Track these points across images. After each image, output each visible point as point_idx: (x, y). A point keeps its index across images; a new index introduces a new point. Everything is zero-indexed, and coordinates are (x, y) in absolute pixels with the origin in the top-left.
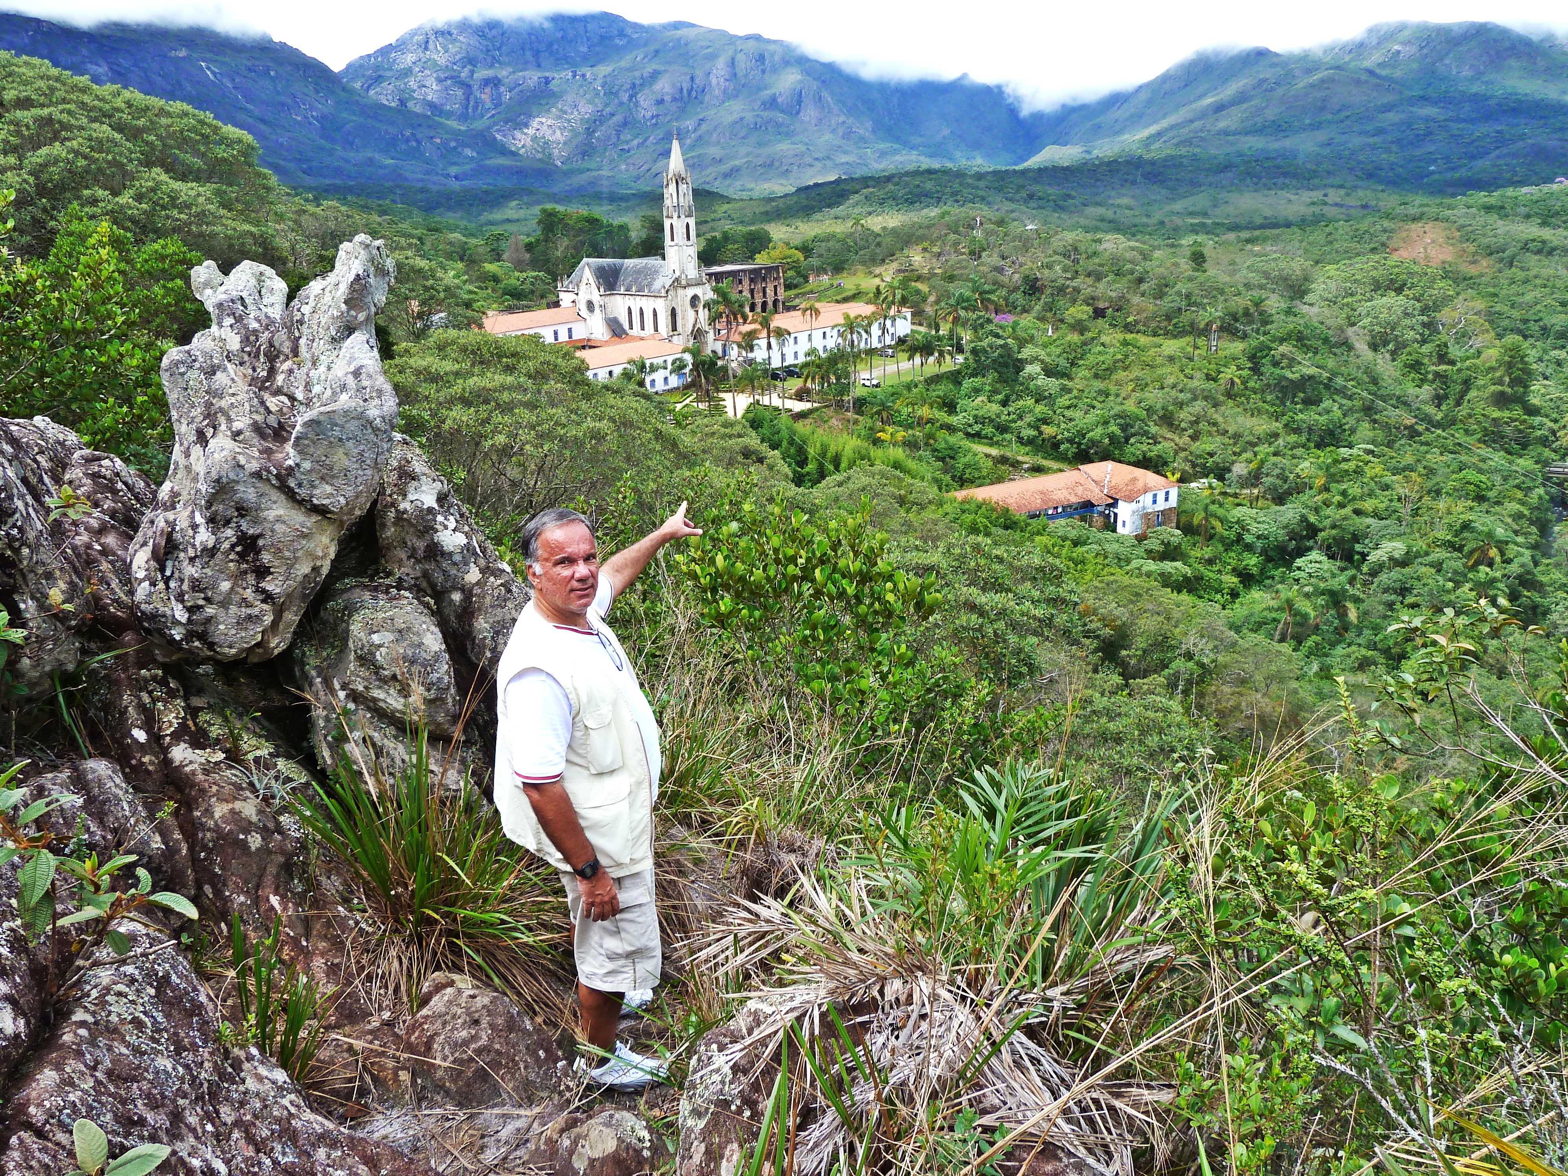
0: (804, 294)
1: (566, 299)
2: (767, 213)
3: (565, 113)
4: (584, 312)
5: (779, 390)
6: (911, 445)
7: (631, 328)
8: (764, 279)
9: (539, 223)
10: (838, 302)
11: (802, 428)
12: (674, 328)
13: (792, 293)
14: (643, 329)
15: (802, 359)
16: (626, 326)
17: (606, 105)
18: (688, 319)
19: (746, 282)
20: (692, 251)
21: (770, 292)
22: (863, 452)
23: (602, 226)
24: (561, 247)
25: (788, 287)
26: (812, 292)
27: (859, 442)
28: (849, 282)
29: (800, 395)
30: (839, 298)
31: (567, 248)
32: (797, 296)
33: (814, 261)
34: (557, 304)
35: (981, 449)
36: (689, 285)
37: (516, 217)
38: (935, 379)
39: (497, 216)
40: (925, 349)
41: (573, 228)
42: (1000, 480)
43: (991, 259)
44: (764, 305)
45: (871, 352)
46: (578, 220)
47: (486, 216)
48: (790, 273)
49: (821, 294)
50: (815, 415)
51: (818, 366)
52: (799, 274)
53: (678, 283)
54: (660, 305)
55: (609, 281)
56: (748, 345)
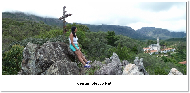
1: (150, 47)
6: (175, 59)
7: (154, 49)
10: (170, 48)
11: (167, 57)
18: (158, 49)
20: (159, 44)
21: (164, 47)
24: (150, 43)
28: (170, 46)
29: (166, 55)
33: (168, 45)
35: (180, 59)
38: (177, 54)
40: (176, 51)
42: (182, 62)
43: (181, 45)
45: (172, 52)
51: (168, 53)
53: (158, 46)
54: (156, 48)
55: (153, 46)
56: (163, 51)
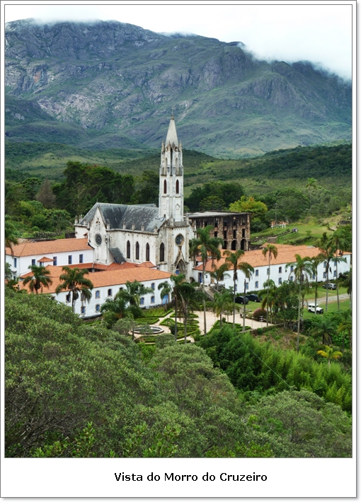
0: (266, 236)
1: (80, 233)
2: (241, 171)
3: (94, 91)
4: (93, 243)
5: (241, 311)
7: (129, 257)
8: (235, 224)
9: (66, 172)
10: (292, 244)
11: (259, 342)
12: (162, 259)
13: (257, 235)
14: (137, 258)
15: (261, 288)
16: (125, 256)
17: (125, 87)
18: (173, 252)
19: (221, 226)
20: (180, 201)
21: (239, 234)
22: (306, 365)
23: (113, 178)
24: (81, 191)
25: (253, 230)
26: (272, 235)
27: (303, 357)
28: (302, 229)
29: (257, 317)
30: (293, 240)
31: (84, 192)
32: (260, 237)
33: (276, 211)
34: (73, 235)
36: (176, 227)
37: (49, 165)
39: (35, 163)
41: (91, 178)
44: (234, 244)
45: (317, 285)
46: (96, 172)
47: (26, 163)
48: (256, 220)
49: (280, 238)
50: (269, 333)
51: (274, 295)
52: (263, 220)
53: (167, 225)
54: (152, 241)
55: (114, 221)
56: (219, 275)
